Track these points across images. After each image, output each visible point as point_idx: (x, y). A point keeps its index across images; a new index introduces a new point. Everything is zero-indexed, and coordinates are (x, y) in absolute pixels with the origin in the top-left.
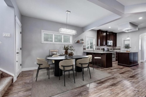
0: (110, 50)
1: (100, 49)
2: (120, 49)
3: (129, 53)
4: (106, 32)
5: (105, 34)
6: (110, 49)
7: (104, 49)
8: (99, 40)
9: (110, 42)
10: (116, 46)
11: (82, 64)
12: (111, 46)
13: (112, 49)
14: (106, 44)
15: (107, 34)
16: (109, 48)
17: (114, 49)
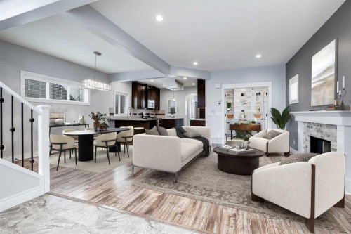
0: (151, 116)
1: (136, 114)
2: (164, 114)
4: (146, 85)
5: (143, 88)
6: (151, 114)
7: (142, 114)
8: (136, 100)
9: (151, 103)
10: (159, 109)
11: (126, 138)
12: (152, 109)
13: (153, 114)
14: (146, 105)
15: (146, 88)
16: (150, 112)
17: (156, 114)
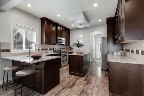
1: (47, 49)
3: (82, 56)
6: (62, 49)
12: (63, 45)
13: (64, 49)
14: (56, 41)
